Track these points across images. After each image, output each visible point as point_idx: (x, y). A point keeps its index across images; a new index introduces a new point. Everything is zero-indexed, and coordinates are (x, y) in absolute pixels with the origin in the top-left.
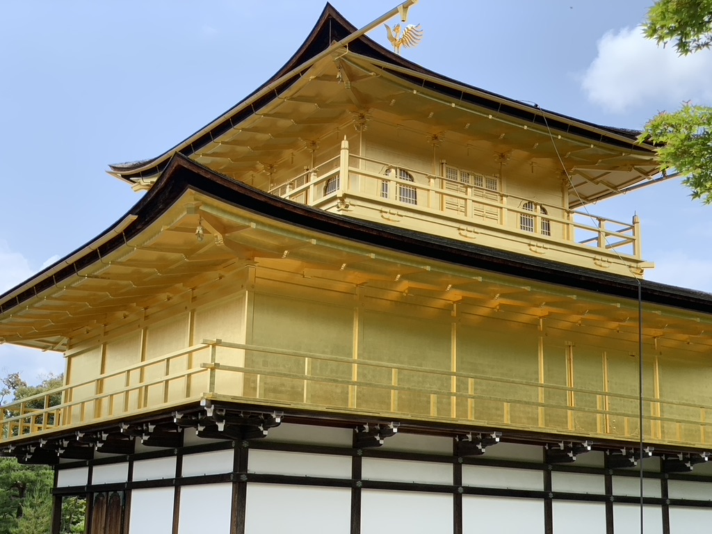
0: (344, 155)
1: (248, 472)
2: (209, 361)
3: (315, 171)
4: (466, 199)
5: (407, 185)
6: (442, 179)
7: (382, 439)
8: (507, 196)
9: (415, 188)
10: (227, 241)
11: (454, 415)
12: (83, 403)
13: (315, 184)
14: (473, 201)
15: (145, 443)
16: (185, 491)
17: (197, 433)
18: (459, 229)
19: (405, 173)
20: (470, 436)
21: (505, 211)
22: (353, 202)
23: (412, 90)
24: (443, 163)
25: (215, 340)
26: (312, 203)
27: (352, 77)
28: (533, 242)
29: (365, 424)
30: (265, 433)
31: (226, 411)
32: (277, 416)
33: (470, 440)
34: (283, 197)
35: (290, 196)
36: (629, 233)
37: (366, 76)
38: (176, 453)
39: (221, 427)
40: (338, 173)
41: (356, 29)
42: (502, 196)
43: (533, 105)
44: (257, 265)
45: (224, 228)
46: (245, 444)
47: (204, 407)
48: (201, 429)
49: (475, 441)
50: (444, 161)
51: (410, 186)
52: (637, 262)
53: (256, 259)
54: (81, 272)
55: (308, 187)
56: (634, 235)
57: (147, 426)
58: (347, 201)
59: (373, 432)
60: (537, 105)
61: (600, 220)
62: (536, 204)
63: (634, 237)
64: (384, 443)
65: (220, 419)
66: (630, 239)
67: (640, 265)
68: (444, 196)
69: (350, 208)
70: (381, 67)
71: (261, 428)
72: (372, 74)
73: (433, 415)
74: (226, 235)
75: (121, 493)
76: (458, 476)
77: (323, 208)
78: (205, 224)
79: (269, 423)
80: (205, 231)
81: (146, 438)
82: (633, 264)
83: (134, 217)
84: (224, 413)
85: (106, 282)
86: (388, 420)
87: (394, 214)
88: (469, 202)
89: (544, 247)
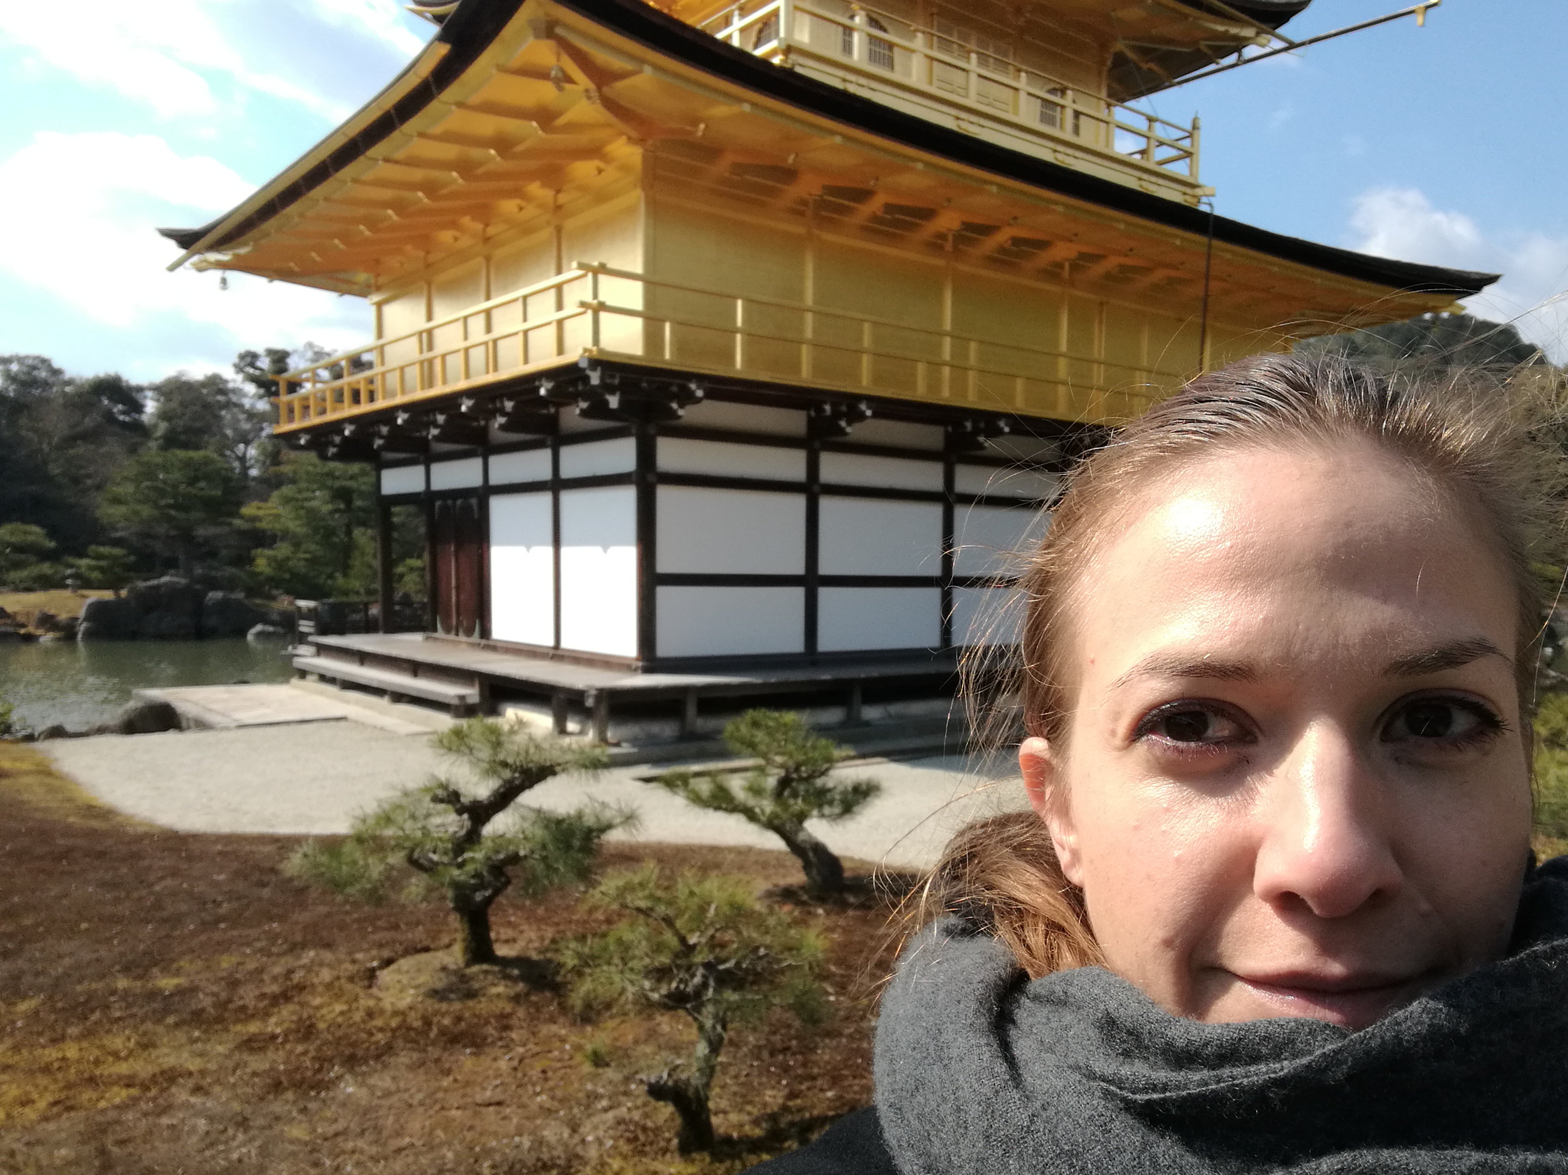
1: (658, 470)
2: (589, 298)
4: (966, 71)
5: (876, 38)
7: (849, 425)
8: (1025, 72)
9: (892, 45)
11: (946, 394)
12: (402, 369)
15: (501, 428)
16: (567, 498)
17: (578, 411)
18: (957, 119)
20: (969, 425)
21: (1023, 96)
22: (802, 60)
24: (932, 14)
25: (597, 264)
28: (1060, 148)
29: (825, 403)
30: (681, 412)
31: (622, 378)
32: (699, 387)
33: (969, 429)
36: (1186, 144)
38: (550, 443)
39: (614, 401)
40: (777, 10)
42: (1018, 70)
45: (600, 76)
46: (652, 430)
47: (585, 370)
48: (584, 405)
49: (976, 431)
52: (1193, 186)
56: (1192, 145)
57: (502, 402)
58: (793, 58)
59: (837, 415)
61: (1151, 120)
62: (1066, 89)
63: (1190, 150)
64: (854, 431)
65: (612, 390)
66: (1186, 152)
67: (1198, 192)
68: (935, 63)
71: (674, 406)
73: (920, 392)
75: (474, 501)
76: (949, 479)
79: (688, 398)
81: (502, 420)
82: (1188, 190)
84: (617, 381)
86: (860, 398)
87: (863, 86)
88: (972, 76)
89: (1074, 156)
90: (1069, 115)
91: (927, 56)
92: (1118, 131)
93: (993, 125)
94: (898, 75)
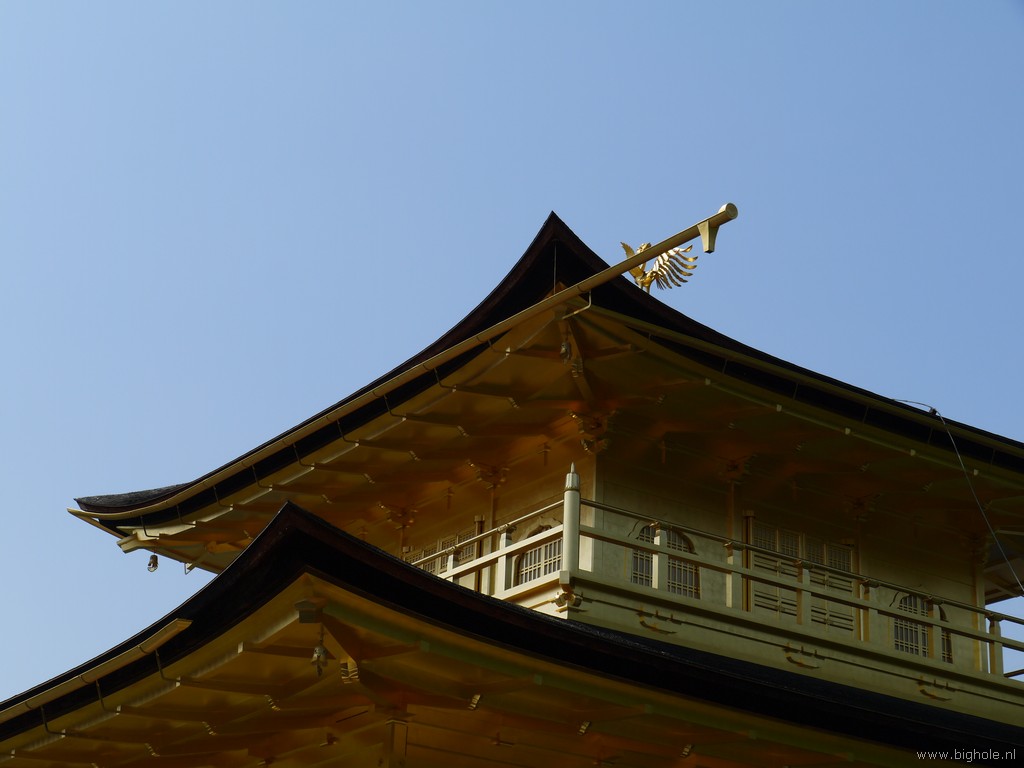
0: (571, 501)
3: (509, 531)
4: (798, 591)
5: (681, 559)
6: (748, 549)
8: (876, 586)
9: (696, 565)
10: (363, 673)
13: (509, 556)
14: (814, 594)
18: (787, 649)
19: (677, 534)
21: (872, 614)
22: (589, 594)
23: (703, 378)
24: (747, 518)
26: (501, 594)
27: (587, 349)
28: (927, 680)
34: (442, 576)
35: (457, 577)
37: (614, 351)
41: (605, 266)
42: (867, 585)
43: (928, 410)
44: (409, 719)
45: (359, 648)
50: (750, 513)
51: (687, 561)
53: (411, 708)
54: (53, 724)
55: (495, 561)
58: (577, 590)
60: (934, 411)
62: (930, 603)
68: (752, 582)
69: (584, 606)
70: (645, 334)
72: (629, 346)
74: (364, 662)
77: (527, 604)
78: (331, 642)
80: (328, 655)
83: (183, 625)
85: (95, 745)
87: (665, 619)
88: (806, 597)
89: (948, 688)
90: (937, 635)
91: (744, 576)
92: (1006, 651)
93: (836, 655)
94: (705, 602)
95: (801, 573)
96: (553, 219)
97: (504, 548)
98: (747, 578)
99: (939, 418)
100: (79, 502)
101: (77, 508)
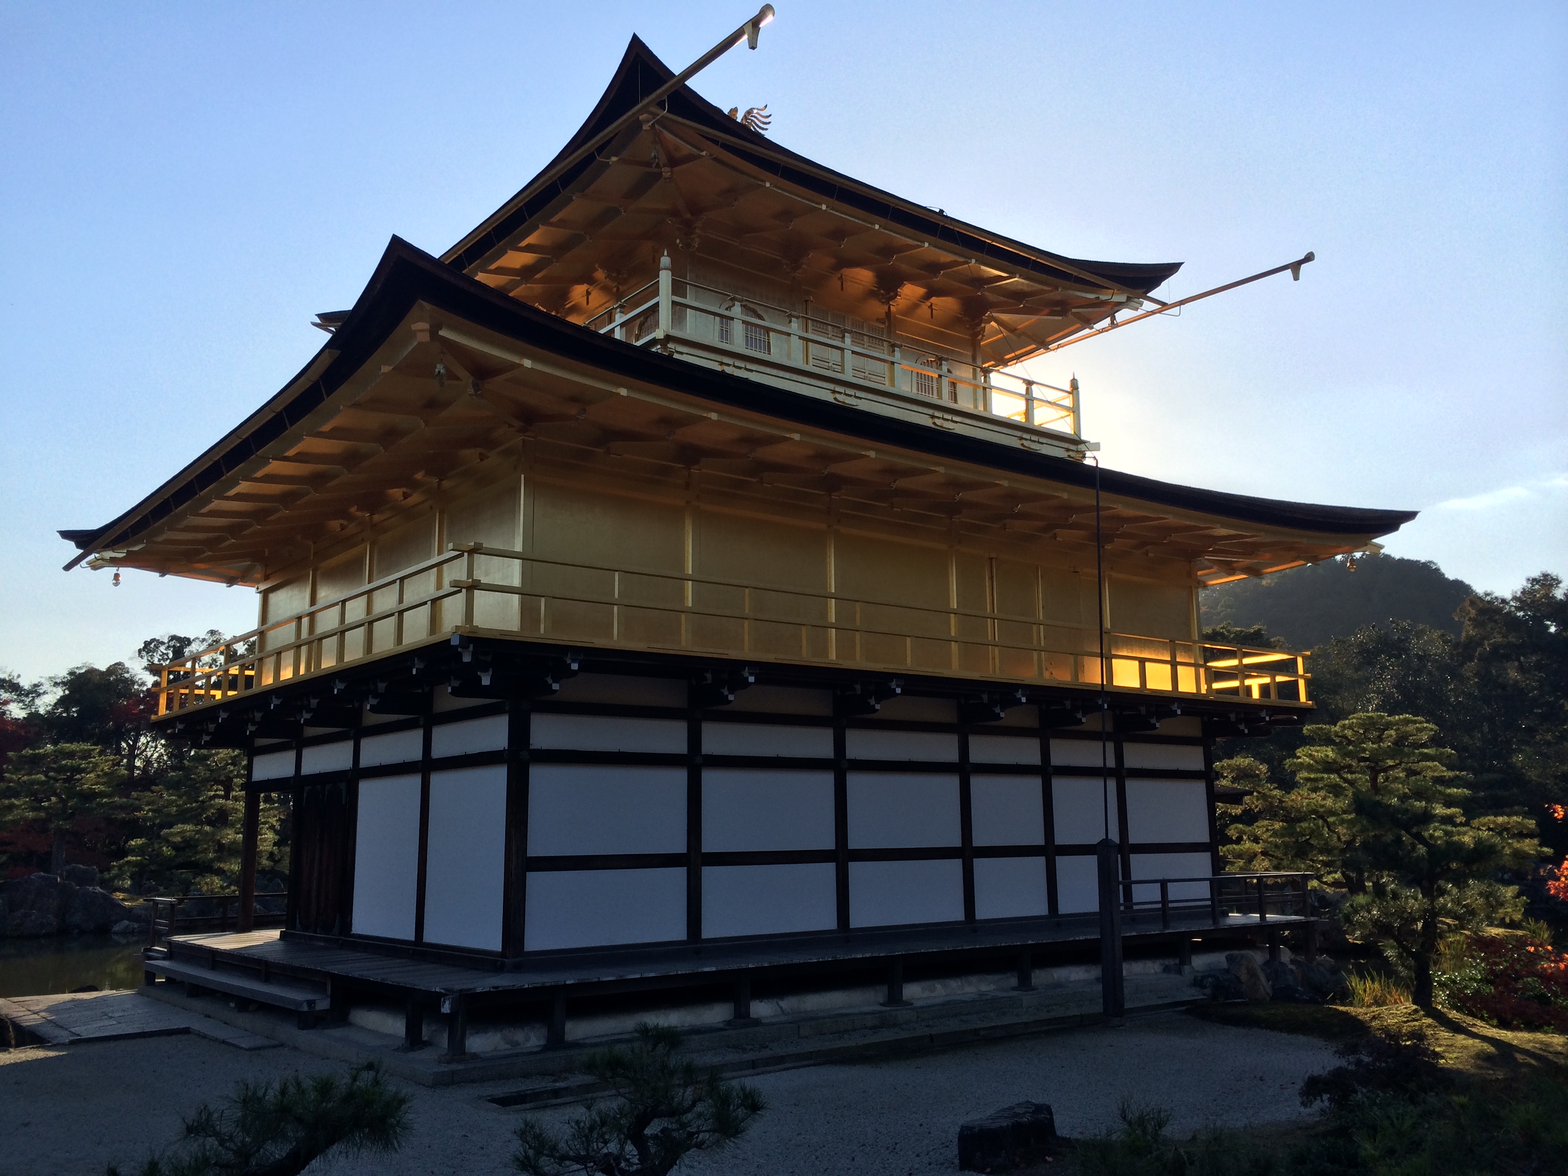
0: (665, 279)
1: (531, 747)
2: (464, 577)
3: (621, 306)
4: (842, 349)
5: (755, 325)
6: (807, 320)
7: (731, 693)
8: (899, 346)
9: (768, 330)
11: (833, 656)
13: (622, 325)
15: (374, 709)
16: (436, 779)
17: (450, 690)
18: (834, 392)
20: (858, 687)
21: (897, 368)
22: (680, 348)
23: (764, 181)
24: (806, 301)
25: (473, 544)
27: (674, 160)
28: (939, 414)
29: (707, 671)
30: (555, 687)
31: (493, 653)
32: (574, 661)
33: (859, 692)
37: (694, 158)
38: (421, 723)
39: (486, 681)
40: (657, 305)
42: (893, 346)
43: (938, 211)
45: (480, 372)
46: (526, 707)
47: (456, 647)
48: (456, 684)
49: (866, 694)
50: (808, 297)
51: (760, 327)
52: (1077, 442)
55: (613, 330)
57: (376, 683)
59: (718, 683)
60: (942, 211)
61: (1029, 383)
64: (736, 699)
65: (484, 667)
67: (1082, 447)
68: (810, 344)
70: (715, 142)
71: (550, 681)
72: (704, 153)
73: (806, 656)
74: (486, 381)
75: (343, 786)
76: (840, 745)
78: (447, 359)
79: (564, 673)
80: (451, 374)
81: (374, 702)
82: (1072, 447)
84: (489, 658)
86: (741, 664)
87: (740, 368)
88: (848, 354)
89: (952, 421)
90: (945, 383)
91: (802, 338)
92: (996, 394)
93: (870, 396)
94: (775, 356)
95: (843, 337)
96: (635, 38)
97: (620, 318)
98: (808, 340)
99: (947, 217)
100: (319, 316)
101: (318, 321)
